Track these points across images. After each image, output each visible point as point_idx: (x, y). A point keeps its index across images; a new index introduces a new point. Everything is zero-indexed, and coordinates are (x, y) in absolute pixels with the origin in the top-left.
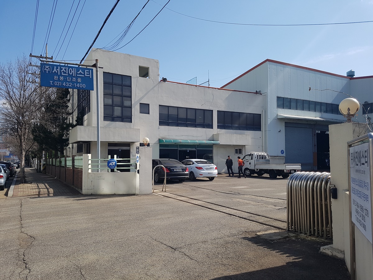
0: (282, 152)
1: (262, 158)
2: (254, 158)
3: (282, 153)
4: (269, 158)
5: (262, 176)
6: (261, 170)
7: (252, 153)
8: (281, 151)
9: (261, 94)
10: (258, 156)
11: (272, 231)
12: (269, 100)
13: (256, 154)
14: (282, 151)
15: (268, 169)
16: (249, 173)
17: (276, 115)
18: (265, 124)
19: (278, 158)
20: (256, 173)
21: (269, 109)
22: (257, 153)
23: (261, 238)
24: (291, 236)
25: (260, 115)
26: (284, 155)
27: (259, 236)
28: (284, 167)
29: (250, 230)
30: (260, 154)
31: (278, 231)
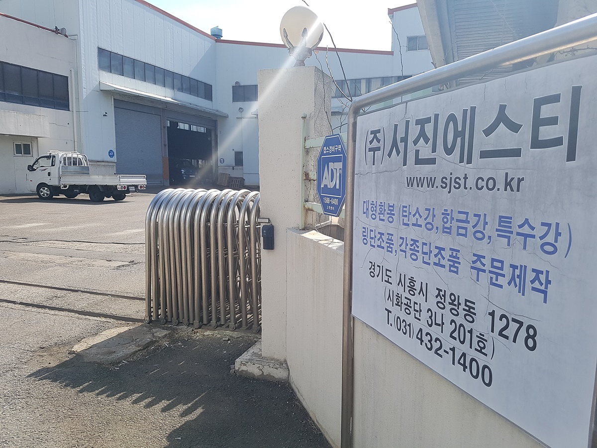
0: (111, 154)
1: (75, 164)
2: (57, 162)
3: (112, 156)
4: (87, 164)
5: (76, 198)
6: (73, 187)
7: (53, 154)
8: (109, 153)
9: (66, 36)
10: (65, 159)
11: (113, 330)
12: (82, 52)
13: (60, 155)
14: (111, 151)
15: (87, 184)
16: (49, 193)
17: (98, 83)
18: (78, 99)
19: (103, 164)
20: (63, 192)
21: (83, 70)
22: (63, 153)
23: (86, 360)
24: (159, 338)
25: (67, 77)
26: (114, 159)
27: (79, 356)
28: (118, 181)
29: (55, 340)
30: (70, 155)
31: (126, 329)
